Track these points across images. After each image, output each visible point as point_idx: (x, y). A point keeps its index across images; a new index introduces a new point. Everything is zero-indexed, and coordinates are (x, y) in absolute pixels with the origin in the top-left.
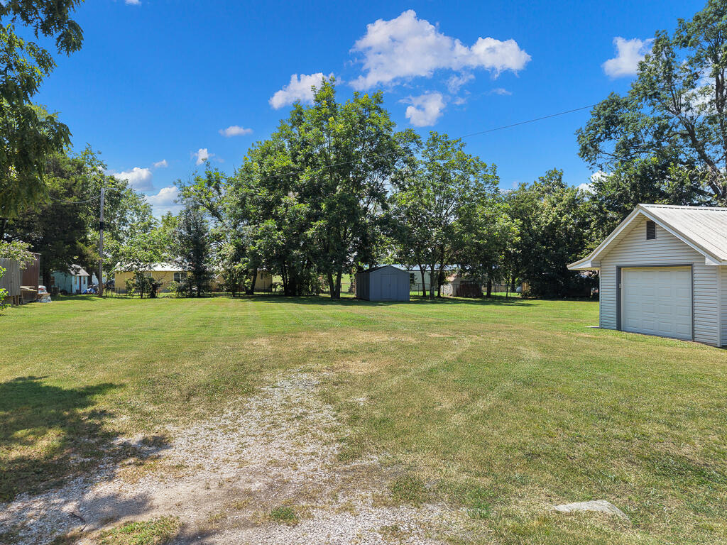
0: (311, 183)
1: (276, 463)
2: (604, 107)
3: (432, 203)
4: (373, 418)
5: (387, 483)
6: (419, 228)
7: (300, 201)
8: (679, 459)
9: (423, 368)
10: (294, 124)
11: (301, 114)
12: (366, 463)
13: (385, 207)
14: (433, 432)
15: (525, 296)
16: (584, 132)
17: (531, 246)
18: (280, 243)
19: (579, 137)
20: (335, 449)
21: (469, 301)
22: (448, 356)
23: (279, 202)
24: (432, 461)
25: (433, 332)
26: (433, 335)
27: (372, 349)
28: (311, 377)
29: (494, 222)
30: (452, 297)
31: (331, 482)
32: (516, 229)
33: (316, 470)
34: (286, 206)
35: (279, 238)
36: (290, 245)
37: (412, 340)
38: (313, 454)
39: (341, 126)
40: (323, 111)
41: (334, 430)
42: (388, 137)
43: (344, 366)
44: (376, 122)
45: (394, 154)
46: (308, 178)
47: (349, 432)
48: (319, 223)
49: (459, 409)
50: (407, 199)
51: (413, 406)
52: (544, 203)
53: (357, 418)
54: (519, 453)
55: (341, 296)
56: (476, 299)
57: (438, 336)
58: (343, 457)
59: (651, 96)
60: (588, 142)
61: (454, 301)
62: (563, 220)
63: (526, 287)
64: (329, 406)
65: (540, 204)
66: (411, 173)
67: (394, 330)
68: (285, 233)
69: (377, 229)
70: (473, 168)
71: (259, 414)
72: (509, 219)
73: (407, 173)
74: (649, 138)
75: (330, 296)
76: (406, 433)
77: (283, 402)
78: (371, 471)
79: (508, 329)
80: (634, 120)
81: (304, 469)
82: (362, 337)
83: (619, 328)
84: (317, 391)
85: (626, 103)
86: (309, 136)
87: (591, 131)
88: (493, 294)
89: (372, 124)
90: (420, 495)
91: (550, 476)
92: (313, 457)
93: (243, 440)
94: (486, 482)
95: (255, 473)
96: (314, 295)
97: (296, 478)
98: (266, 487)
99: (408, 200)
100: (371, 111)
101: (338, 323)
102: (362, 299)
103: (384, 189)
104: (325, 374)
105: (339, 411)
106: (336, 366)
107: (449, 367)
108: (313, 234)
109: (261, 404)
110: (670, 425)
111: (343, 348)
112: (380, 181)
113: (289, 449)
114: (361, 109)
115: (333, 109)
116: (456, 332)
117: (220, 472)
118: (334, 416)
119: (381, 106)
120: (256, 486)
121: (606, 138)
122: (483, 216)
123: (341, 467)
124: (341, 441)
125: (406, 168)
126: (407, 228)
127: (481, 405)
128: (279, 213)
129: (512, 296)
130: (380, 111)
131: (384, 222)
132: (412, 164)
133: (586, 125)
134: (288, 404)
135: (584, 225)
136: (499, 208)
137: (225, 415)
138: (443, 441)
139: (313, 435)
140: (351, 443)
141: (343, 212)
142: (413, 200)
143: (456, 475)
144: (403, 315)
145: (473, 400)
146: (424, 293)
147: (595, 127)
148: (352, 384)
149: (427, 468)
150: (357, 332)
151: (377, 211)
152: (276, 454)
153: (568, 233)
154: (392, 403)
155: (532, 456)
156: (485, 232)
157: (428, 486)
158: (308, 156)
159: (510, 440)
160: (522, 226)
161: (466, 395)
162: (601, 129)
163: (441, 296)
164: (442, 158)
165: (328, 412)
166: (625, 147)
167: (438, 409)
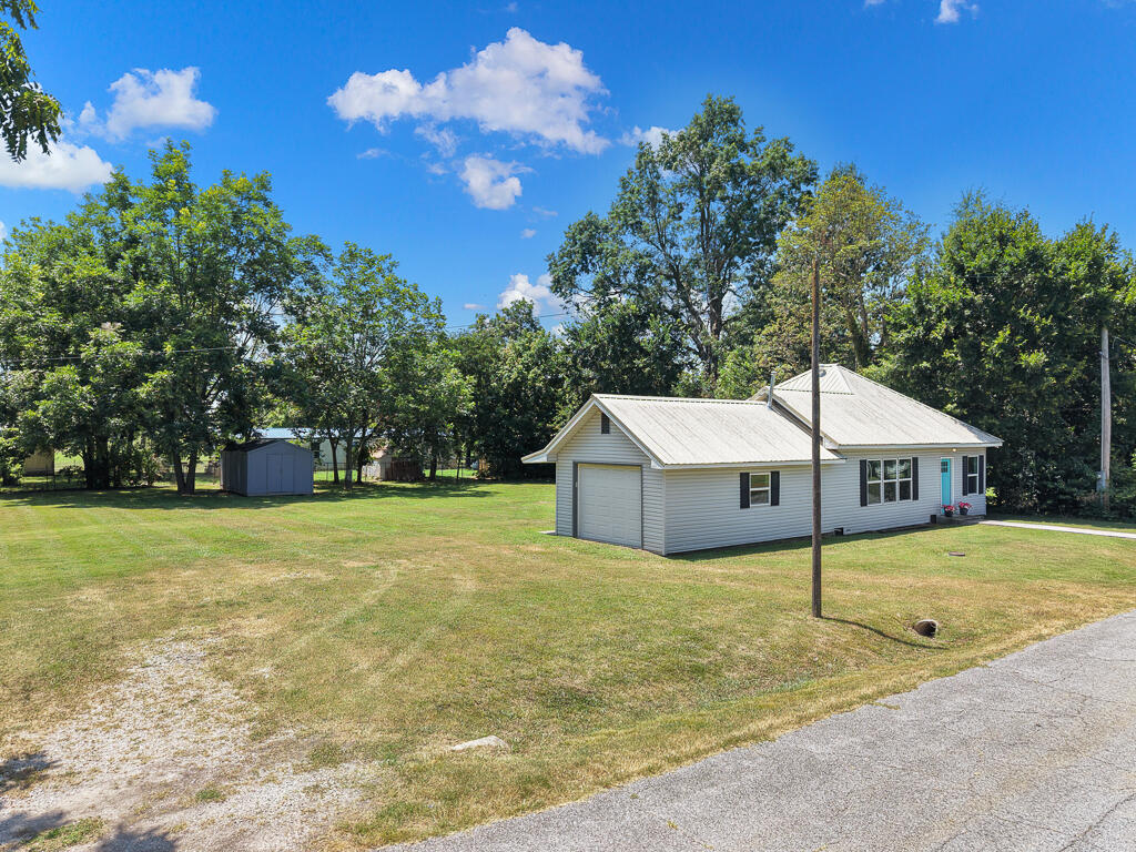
0: (147, 308)
1: (185, 754)
2: (581, 230)
3: (349, 344)
4: (283, 691)
5: (306, 753)
6: (328, 382)
7: (125, 337)
8: (570, 690)
9: (337, 620)
10: (112, 205)
11: (126, 189)
12: (281, 738)
13: (274, 349)
14: (349, 698)
15: (482, 479)
16: (557, 259)
17: (490, 409)
18: (85, 406)
19: (550, 265)
20: (245, 729)
21: (404, 489)
22: (368, 597)
23: (85, 338)
24: (348, 727)
25: (350, 559)
26: (350, 564)
27: (267, 596)
28: (191, 647)
29: (439, 378)
30: (379, 483)
31: (249, 761)
32: (467, 391)
33: (230, 753)
34: (98, 344)
35: (82, 396)
36: (105, 410)
37: (322, 576)
38: (222, 738)
39: (202, 224)
40: (170, 195)
41: (239, 710)
42: (280, 245)
43: (234, 627)
44: (259, 221)
45: (287, 271)
46: (141, 301)
47: (257, 709)
48: (159, 375)
49: (376, 669)
50: (308, 338)
51: (325, 671)
52: (508, 348)
53: (264, 693)
54: (431, 706)
55: (196, 488)
56: (415, 486)
57: (356, 564)
58: (256, 736)
59: (632, 225)
60: (561, 274)
61: (382, 491)
62: (531, 375)
63: (484, 465)
64: (227, 683)
65: (501, 352)
66: (315, 299)
67: (295, 557)
68: (96, 388)
69: (260, 384)
70: (409, 302)
71: (139, 704)
72: (460, 375)
73: (309, 299)
74: (631, 277)
75: (175, 488)
76: (321, 702)
77: (166, 685)
78: (287, 745)
79: (448, 545)
80: (614, 255)
81: (217, 754)
82: (252, 575)
83: (575, 535)
84: (205, 665)
85: (606, 228)
86: (141, 229)
87: (565, 259)
88: (439, 473)
89: (253, 225)
90: (337, 758)
91: (456, 723)
92: (223, 741)
93: (134, 736)
94: (397, 736)
95: (164, 766)
96: (144, 487)
97: (211, 764)
98: (182, 777)
99: (312, 338)
100: (253, 203)
101: (205, 550)
102: (233, 493)
103: (272, 322)
104: (211, 641)
105: (241, 687)
106: (222, 626)
107: (368, 615)
108: (148, 394)
109: (135, 691)
110: (572, 659)
111: (226, 598)
112: (265, 308)
113: (193, 737)
114: (234, 199)
115: (187, 192)
116: (381, 555)
117: (121, 771)
118: (236, 694)
119: (268, 195)
120: (170, 777)
121: (582, 270)
122: (425, 369)
123: (257, 746)
124: (250, 721)
125: (308, 292)
126: (310, 384)
127: (401, 660)
128: (83, 355)
129: (465, 477)
130: (267, 205)
131: (273, 373)
132: (316, 285)
133: (558, 249)
134: (172, 687)
135: (557, 382)
136: (446, 356)
137: (93, 711)
138: (359, 705)
139: (217, 719)
140: (261, 721)
141: (202, 358)
142: (320, 341)
143: (371, 734)
144: (307, 528)
145: (393, 656)
146: (336, 475)
147: (570, 255)
148: (249, 651)
149: (342, 732)
150: (240, 567)
151: (261, 355)
152: (182, 745)
153: (537, 393)
154: (303, 670)
155: (443, 707)
156: (427, 393)
157: (344, 749)
158: (138, 261)
159: (424, 695)
160: (478, 385)
161: (385, 651)
162: (577, 258)
163: (363, 480)
164: (363, 283)
165: (227, 690)
166: (603, 286)
167: (355, 670)
